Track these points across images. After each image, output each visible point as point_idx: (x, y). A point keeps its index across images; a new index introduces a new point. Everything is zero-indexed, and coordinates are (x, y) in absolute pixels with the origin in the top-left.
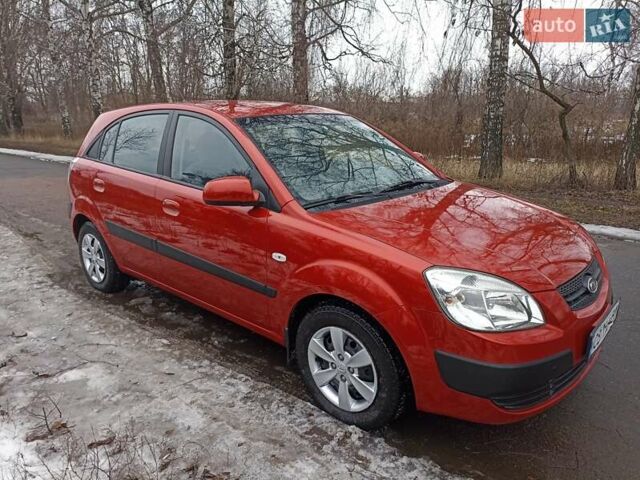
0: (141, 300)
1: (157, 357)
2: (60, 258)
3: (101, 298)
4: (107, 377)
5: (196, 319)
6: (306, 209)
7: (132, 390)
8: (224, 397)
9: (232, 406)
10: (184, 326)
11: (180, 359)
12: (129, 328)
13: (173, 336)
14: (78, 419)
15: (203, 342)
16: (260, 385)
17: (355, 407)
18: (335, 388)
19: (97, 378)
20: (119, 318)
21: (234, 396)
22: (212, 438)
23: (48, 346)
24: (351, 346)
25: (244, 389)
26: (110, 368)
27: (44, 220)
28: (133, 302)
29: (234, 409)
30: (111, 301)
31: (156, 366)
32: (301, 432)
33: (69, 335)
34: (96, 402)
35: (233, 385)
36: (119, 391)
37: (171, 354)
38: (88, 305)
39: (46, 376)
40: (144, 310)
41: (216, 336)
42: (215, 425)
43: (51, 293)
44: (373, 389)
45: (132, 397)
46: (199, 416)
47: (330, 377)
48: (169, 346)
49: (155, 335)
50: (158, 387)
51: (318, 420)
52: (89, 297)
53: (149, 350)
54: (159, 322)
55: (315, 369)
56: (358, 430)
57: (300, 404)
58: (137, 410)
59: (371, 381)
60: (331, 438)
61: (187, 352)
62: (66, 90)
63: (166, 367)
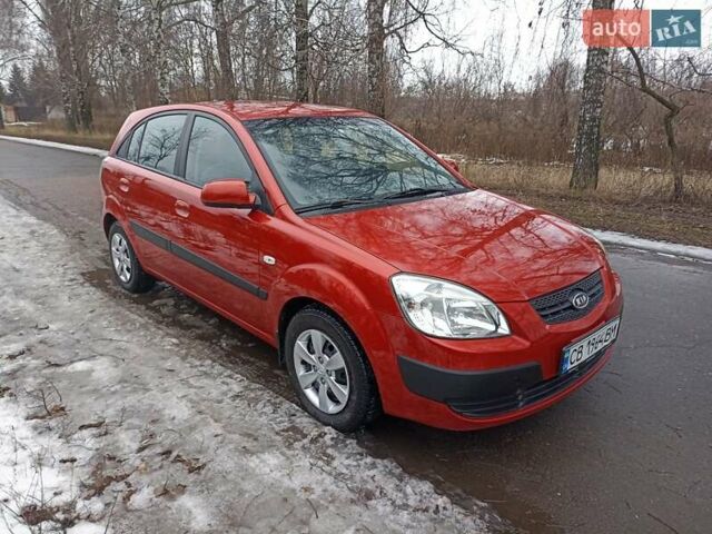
0: (163, 301)
1: (162, 355)
2: (98, 258)
3: (126, 297)
4: (111, 369)
5: (212, 322)
6: (297, 213)
7: (133, 382)
8: (215, 394)
9: (220, 402)
10: (198, 328)
11: (184, 358)
12: (144, 326)
13: (185, 336)
14: (76, 404)
15: (212, 343)
16: (253, 386)
17: (332, 408)
18: (317, 390)
19: (102, 370)
20: (137, 317)
21: (225, 394)
22: (192, 428)
23: (66, 338)
24: (328, 349)
25: (236, 388)
26: (116, 361)
27: (91, 219)
28: (156, 303)
29: (221, 405)
30: (136, 301)
31: (160, 363)
32: (277, 429)
33: (87, 330)
34: (95, 391)
35: (227, 384)
36: (120, 382)
37: (177, 354)
38: (112, 303)
39: (57, 365)
40: (165, 311)
41: (227, 339)
42: (198, 418)
43: (81, 290)
44: (346, 392)
45: (129, 389)
46: (186, 409)
47: (312, 379)
48: (177, 345)
49: (168, 334)
50: (157, 382)
51: (298, 420)
52: (114, 295)
53: (157, 348)
54: (176, 323)
55: (301, 371)
56: (333, 431)
57: (286, 405)
58: (131, 400)
59: (345, 384)
60: (305, 436)
61: (193, 351)
62: (134, 84)
63: (168, 365)
